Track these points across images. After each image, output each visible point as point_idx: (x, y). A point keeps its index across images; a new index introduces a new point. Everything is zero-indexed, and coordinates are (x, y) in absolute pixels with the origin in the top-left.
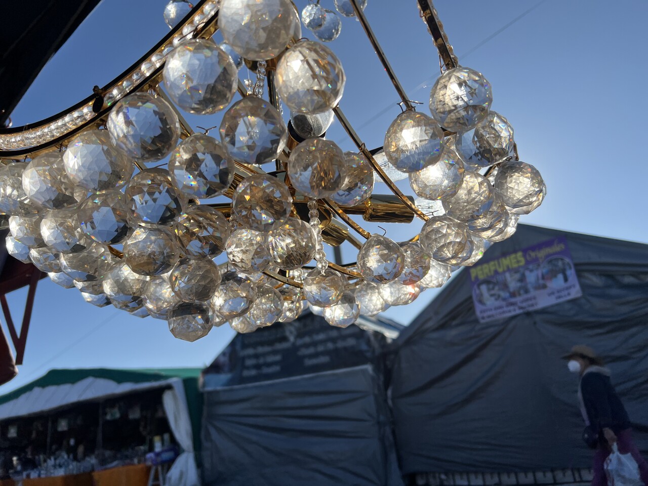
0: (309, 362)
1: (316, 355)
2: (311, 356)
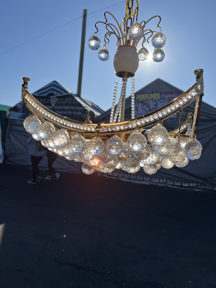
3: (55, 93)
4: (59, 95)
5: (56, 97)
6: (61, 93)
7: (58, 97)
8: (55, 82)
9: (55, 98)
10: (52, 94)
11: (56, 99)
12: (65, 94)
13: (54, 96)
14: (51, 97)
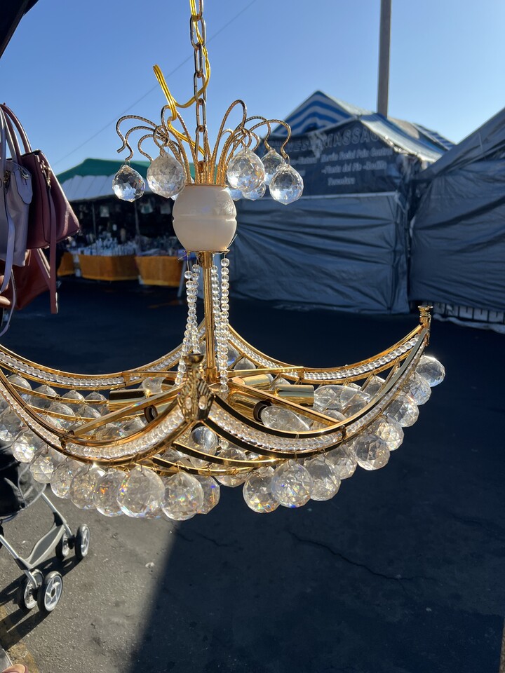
0: (333, 182)
1: (341, 175)
2: (336, 176)
3: (320, 122)
4: (330, 126)
5: (322, 134)
6: (334, 121)
7: (328, 132)
8: (319, 93)
9: (320, 136)
10: (314, 127)
11: (324, 138)
12: (343, 121)
13: (317, 132)
14: (312, 134)
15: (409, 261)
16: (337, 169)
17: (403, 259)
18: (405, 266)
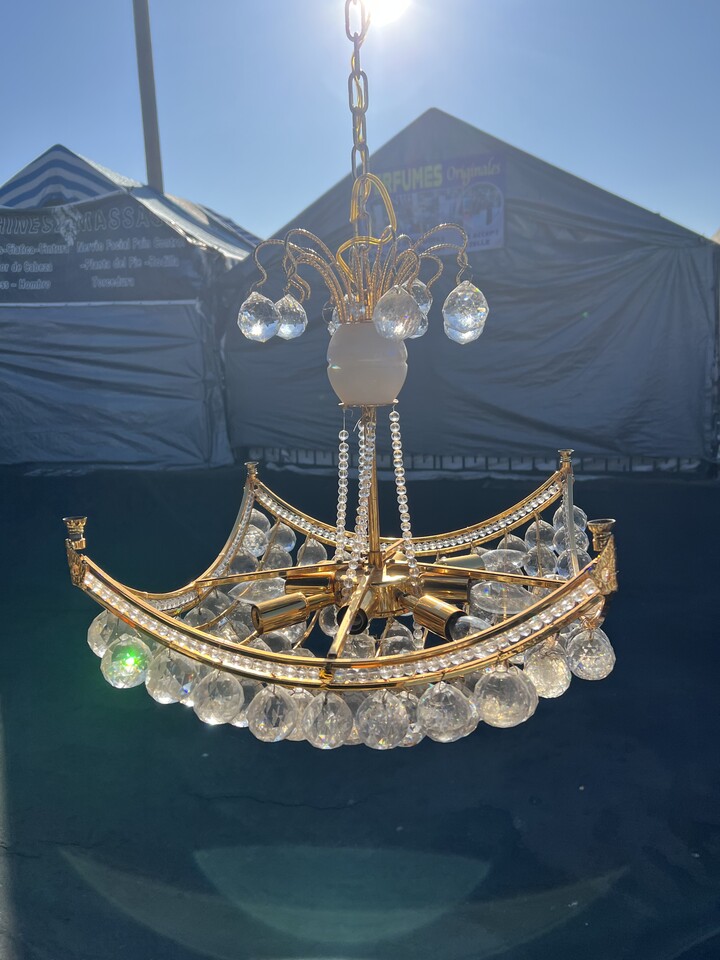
0: (99, 283)
1: (113, 273)
2: (104, 274)
3: (68, 193)
4: (85, 199)
5: (73, 209)
6: (92, 193)
7: (82, 209)
8: (58, 148)
9: (72, 214)
10: (59, 199)
11: (79, 217)
12: (105, 194)
13: (65, 207)
14: (57, 208)
15: (224, 393)
16: (104, 265)
17: (217, 392)
18: (221, 401)
